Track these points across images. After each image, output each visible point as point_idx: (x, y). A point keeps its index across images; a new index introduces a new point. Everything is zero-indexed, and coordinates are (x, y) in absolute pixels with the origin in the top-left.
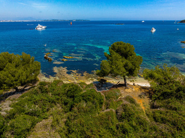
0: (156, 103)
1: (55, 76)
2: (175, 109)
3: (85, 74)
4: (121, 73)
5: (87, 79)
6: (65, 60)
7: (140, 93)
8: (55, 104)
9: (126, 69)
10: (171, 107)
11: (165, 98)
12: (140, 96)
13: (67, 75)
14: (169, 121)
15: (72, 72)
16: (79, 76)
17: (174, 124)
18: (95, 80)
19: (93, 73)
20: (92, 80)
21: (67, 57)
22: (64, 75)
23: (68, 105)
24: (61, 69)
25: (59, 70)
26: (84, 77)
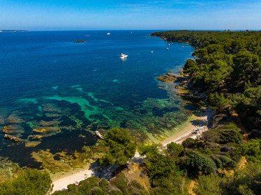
0: (154, 183)
1: (42, 168)
2: (166, 187)
3: (77, 154)
7: (140, 172)
10: (163, 185)
11: (158, 178)
16: (72, 160)
18: (92, 161)
19: (84, 151)
20: (88, 161)
22: (53, 164)
25: (41, 157)
26: (77, 160)
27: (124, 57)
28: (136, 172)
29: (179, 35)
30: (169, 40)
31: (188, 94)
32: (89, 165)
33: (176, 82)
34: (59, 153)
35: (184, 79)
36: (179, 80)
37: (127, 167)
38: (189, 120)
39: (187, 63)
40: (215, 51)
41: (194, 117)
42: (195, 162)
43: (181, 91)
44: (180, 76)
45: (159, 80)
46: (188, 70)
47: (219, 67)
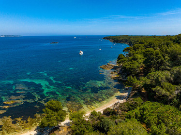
3: (29, 120)
5: (31, 125)
7: (67, 132)
13: (14, 126)
15: (16, 120)
16: (25, 124)
19: (35, 117)
20: (36, 125)
22: (10, 127)
24: (5, 120)
25: (3, 121)
26: (28, 123)
27: (82, 53)
28: (64, 132)
29: (121, 38)
30: (114, 42)
31: (118, 77)
32: (35, 127)
33: (112, 69)
34: (17, 119)
35: (118, 67)
36: (115, 68)
37: (59, 129)
38: (115, 96)
39: (119, 57)
40: (138, 48)
41: (119, 94)
42: (103, 125)
43: (115, 75)
44: (116, 65)
45: (101, 68)
46: (119, 61)
47: (137, 59)
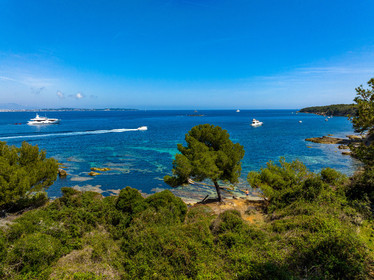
0: (276, 214)
4: (210, 173)
6: (95, 174)
7: (246, 208)
8: (95, 226)
9: (219, 167)
10: (299, 211)
11: (288, 203)
12: (247, 212)
14: (298, 226)
17: (305, 227)
21: (99, 170)
23: (120, 225)
24: (88, 190)
27: (256, 123)
28: (237, 207)
33: (339, 143)
45: (309, 141)
